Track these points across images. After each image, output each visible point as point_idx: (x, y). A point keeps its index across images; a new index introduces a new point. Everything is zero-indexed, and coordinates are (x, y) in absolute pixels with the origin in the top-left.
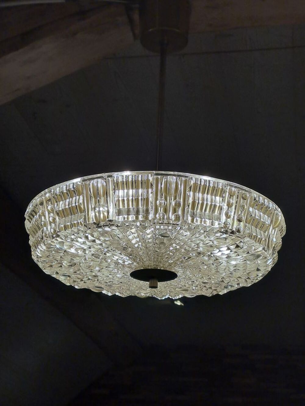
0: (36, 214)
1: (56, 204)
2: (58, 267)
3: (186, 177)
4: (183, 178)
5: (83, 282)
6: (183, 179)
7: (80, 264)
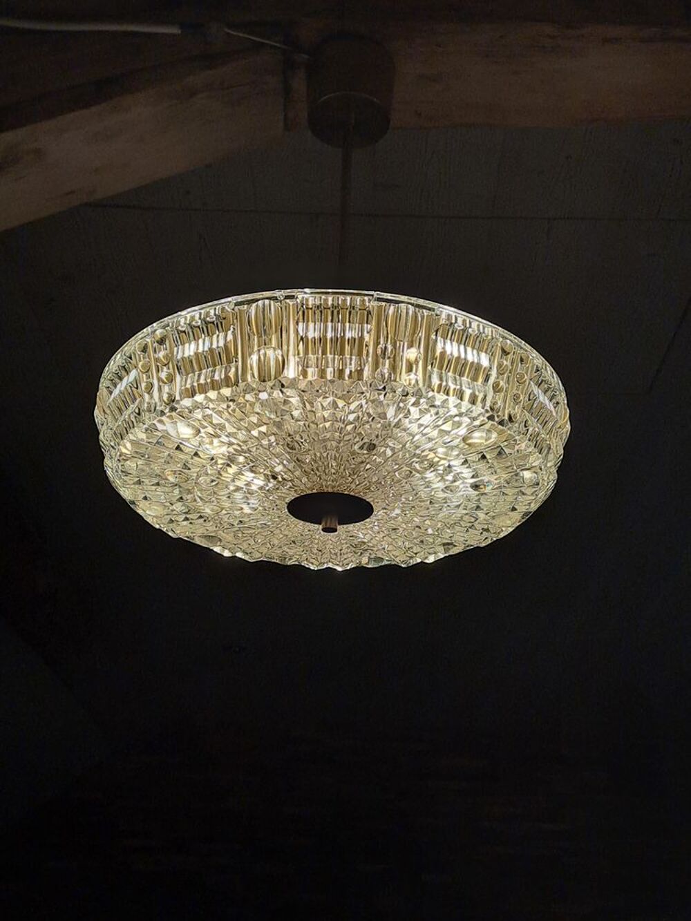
0: (128, 374)
1: (176, 349)
2: (153, 485)
3: (429, 309)
4: (424, 311)
5: (203, 519)
6: (425, 314)
7: (197, 479)
